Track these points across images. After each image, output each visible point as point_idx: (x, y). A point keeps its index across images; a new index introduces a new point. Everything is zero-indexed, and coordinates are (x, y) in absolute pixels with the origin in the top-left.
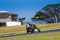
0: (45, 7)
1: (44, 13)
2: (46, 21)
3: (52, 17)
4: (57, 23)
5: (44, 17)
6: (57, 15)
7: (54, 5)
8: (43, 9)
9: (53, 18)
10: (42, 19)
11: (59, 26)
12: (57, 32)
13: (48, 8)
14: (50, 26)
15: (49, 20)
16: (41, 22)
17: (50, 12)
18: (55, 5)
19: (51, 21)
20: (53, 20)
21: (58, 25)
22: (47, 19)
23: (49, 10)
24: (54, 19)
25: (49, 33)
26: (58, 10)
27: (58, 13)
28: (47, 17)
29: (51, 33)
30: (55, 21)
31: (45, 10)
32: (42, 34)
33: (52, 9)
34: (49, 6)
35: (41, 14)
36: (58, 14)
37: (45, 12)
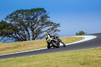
0: (11, 15)
1: (10, 24)
2: (14, 37)
3: (23, 30)
4: (31, 41)
5: (10, 31)
6: (31, 27)
7: (26, 11)
8: (7, 17)
9: (24, 32)
10: (7, 34)
11: (35, 45)
12: (31, 56)
13: (17, 16)
14: (20, 46)
15: (18, 36)
16: (4, 39)
17: (21, 22)
18: (28, 10)
19: (22, 38)
20: (25, 36)
21: (33, 44)
22: (15, 33)
23: (17, 18)
24: (26, 34)
25: (17, 58)
26: (33, 19)
27: (33, 23)
28: (14, 30)
29: (22, 58)
30: (29, 37)
31: (11, 19)
32: (6, 60)
33: (23, 17)
34: (18, 11)
35: (5, 26)
36: (34, 25)
37: (12, 23)
